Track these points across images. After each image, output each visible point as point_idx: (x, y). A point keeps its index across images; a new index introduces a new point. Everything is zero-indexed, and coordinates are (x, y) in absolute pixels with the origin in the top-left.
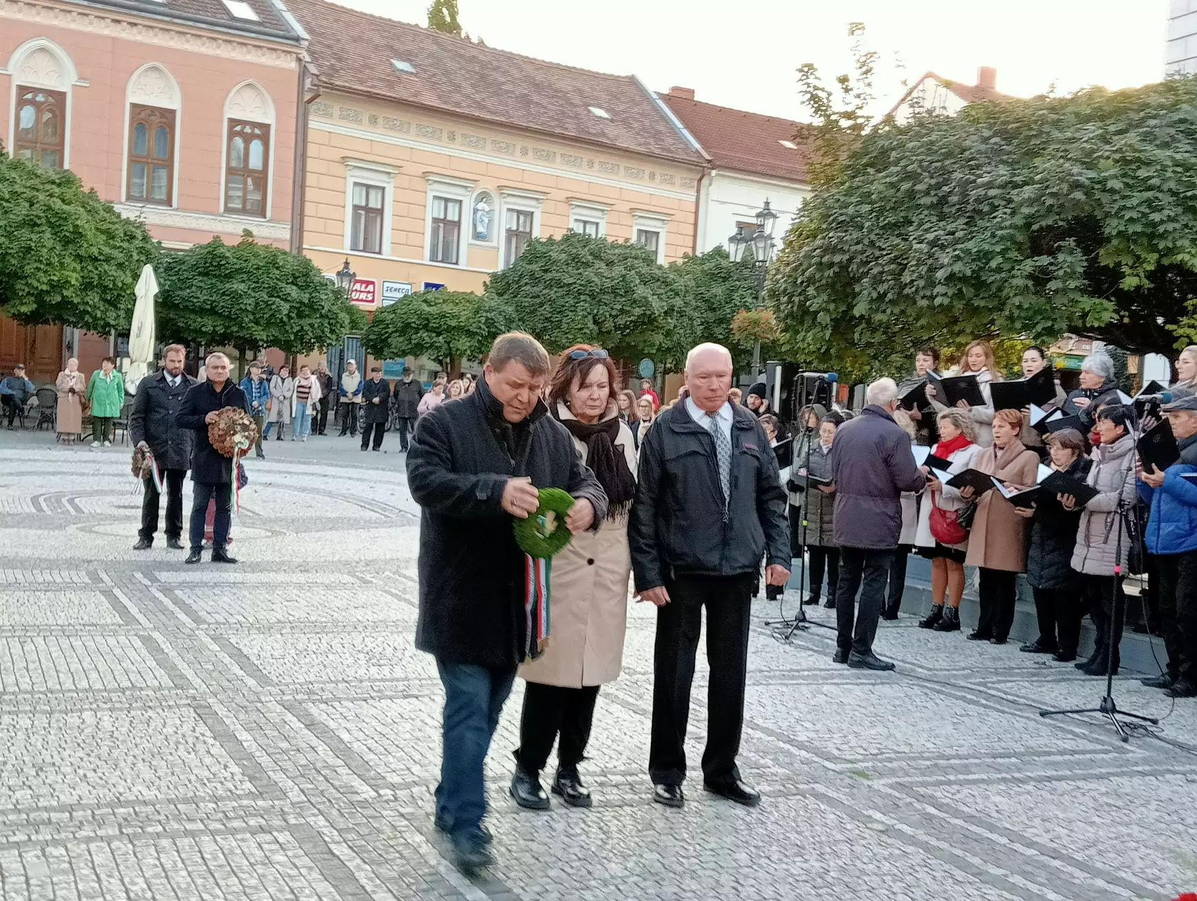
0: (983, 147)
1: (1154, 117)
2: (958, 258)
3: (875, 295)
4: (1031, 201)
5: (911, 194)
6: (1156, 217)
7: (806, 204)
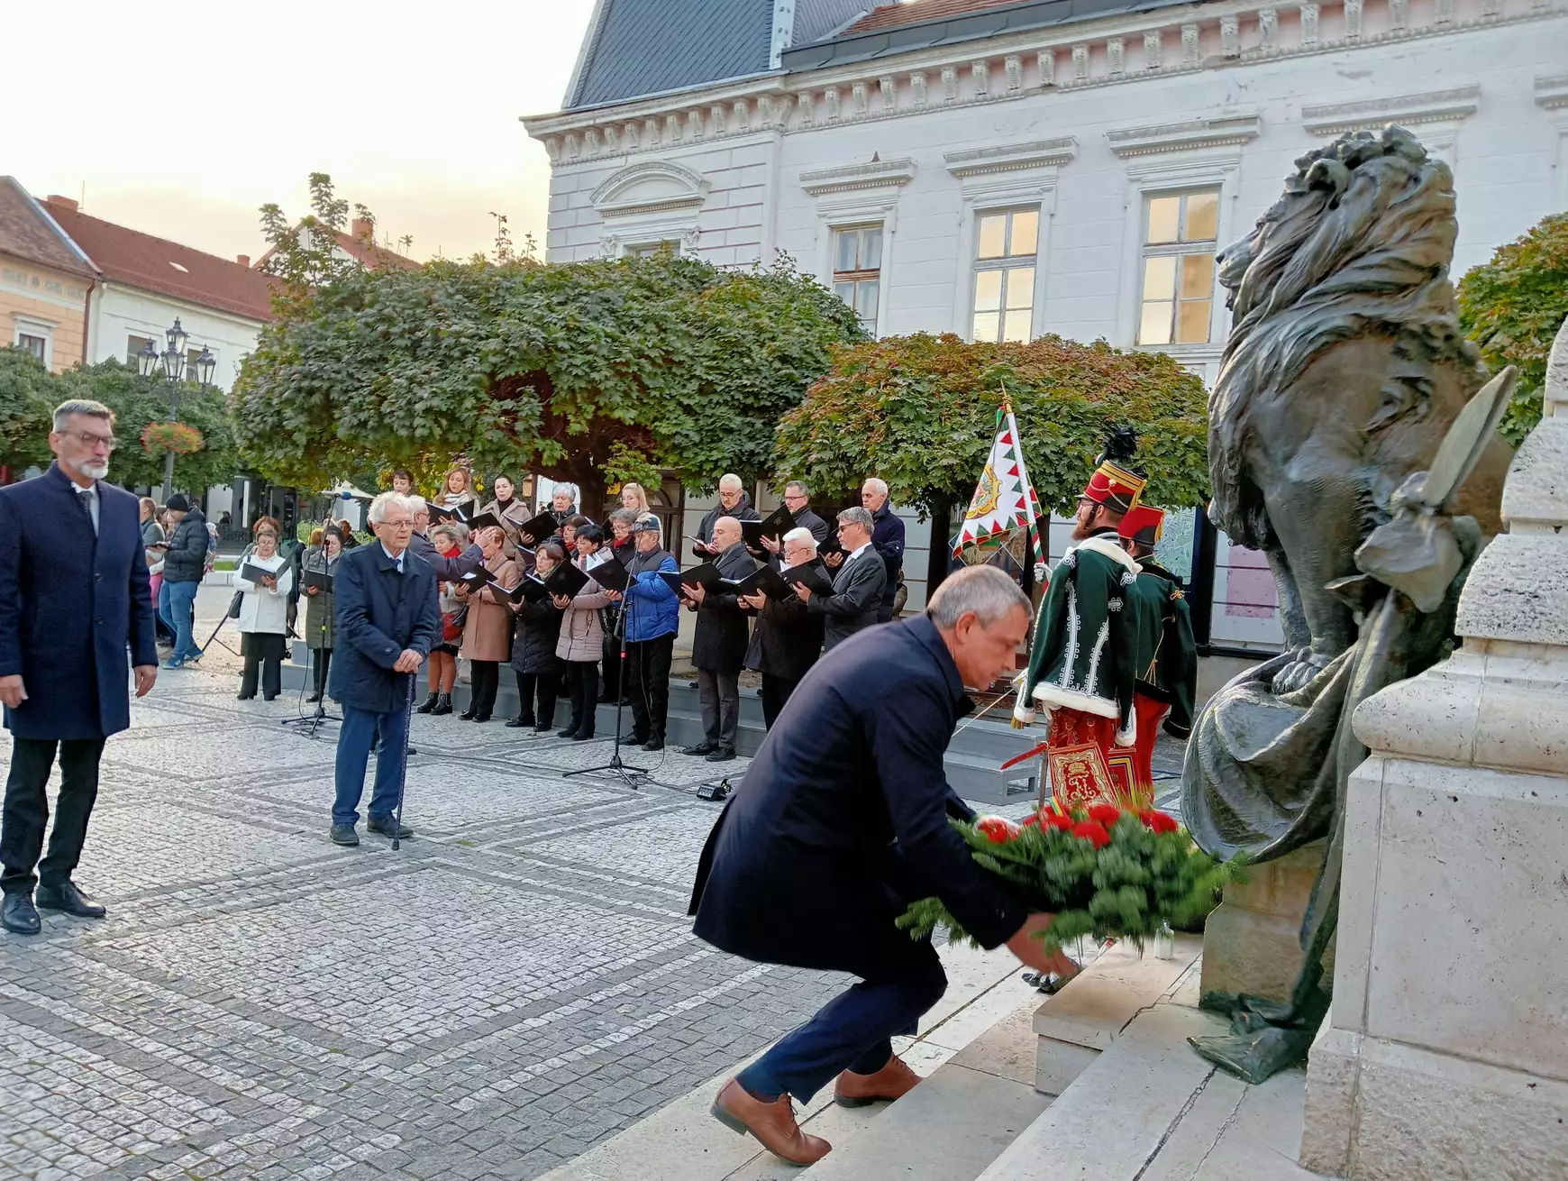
0: (449, 302)
1: (586, 295)
2: (435, 394)
3: (355, 422)
4: (496, 353)
5: (386, 335)
6: (594, 375)
7: (265, 332)
